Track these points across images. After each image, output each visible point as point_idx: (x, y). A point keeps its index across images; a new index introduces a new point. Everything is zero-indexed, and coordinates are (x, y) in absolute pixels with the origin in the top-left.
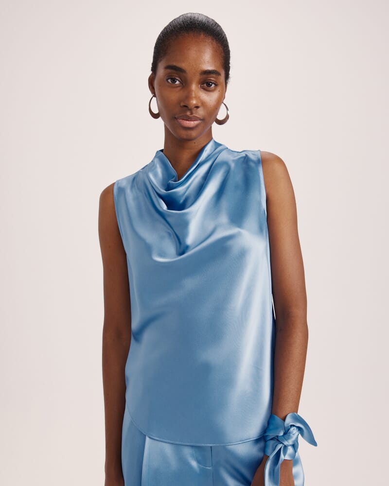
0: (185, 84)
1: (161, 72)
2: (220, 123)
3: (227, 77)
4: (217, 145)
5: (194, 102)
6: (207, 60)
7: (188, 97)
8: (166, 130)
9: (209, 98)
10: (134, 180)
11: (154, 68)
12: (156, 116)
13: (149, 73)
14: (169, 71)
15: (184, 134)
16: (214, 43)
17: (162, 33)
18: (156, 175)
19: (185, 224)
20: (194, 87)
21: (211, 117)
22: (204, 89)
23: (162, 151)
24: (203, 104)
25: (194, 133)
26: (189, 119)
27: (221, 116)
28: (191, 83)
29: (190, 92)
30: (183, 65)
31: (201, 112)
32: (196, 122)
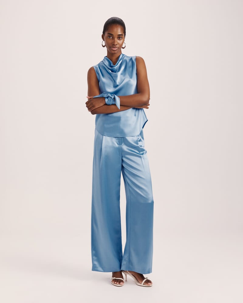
0: (113, 38)
1: (106, 34)
2: (123, 48)
3: (125, 35)
4: (123, 55)
5: (116, 43)
6: (119, 31)
7: (114, 42)
8: (108, 51)
9: (120, 42)
10: (99, 65)
11: (104, 32)
12: (104, 46)
13: (102, 34)
14: (109, 35)
15: (113, 52)
16: (121, 26)
17: (106, 23)
18: (106, 63)
19: (116, 76)
20: (116, 39)
21: (121, 47)
22: (118, 39)
23: (106, 56)
24: (118, 43)
25: (116, 52)
26: (114, 48)
27: (123, 46)
28: (115, 38)
29: (115, 40)
30: (113, 33)
31: (118, 46)
32: (117, 49)
